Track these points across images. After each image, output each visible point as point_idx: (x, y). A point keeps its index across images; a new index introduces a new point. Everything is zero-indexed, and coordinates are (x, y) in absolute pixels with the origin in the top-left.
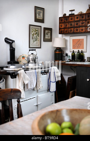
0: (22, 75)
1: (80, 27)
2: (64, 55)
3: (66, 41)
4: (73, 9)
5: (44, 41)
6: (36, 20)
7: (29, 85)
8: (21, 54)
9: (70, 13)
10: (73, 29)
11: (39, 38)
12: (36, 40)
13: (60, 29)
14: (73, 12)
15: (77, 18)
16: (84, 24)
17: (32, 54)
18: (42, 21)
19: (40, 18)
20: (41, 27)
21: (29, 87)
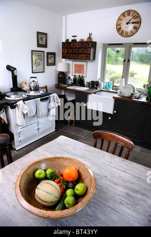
0: (21, 106)
1: (80, 54)
2: (67, 78)
3: (68, 65)
4: (75, 35)
5: (47, 65)
6: (39, 45)
7: (29, 114)
8: (24, 80)
9: (73, 38)
10: (74, 55)
11: (42, 63)
12: (39, 65)
13: (63, 54)
14: (75, 38)
15: (78, 45)
16: (84, 52)
17: (34, 81)
18: (45, 46)
19: (43, 43)
20: (44, 52)
21: (29, 115)
